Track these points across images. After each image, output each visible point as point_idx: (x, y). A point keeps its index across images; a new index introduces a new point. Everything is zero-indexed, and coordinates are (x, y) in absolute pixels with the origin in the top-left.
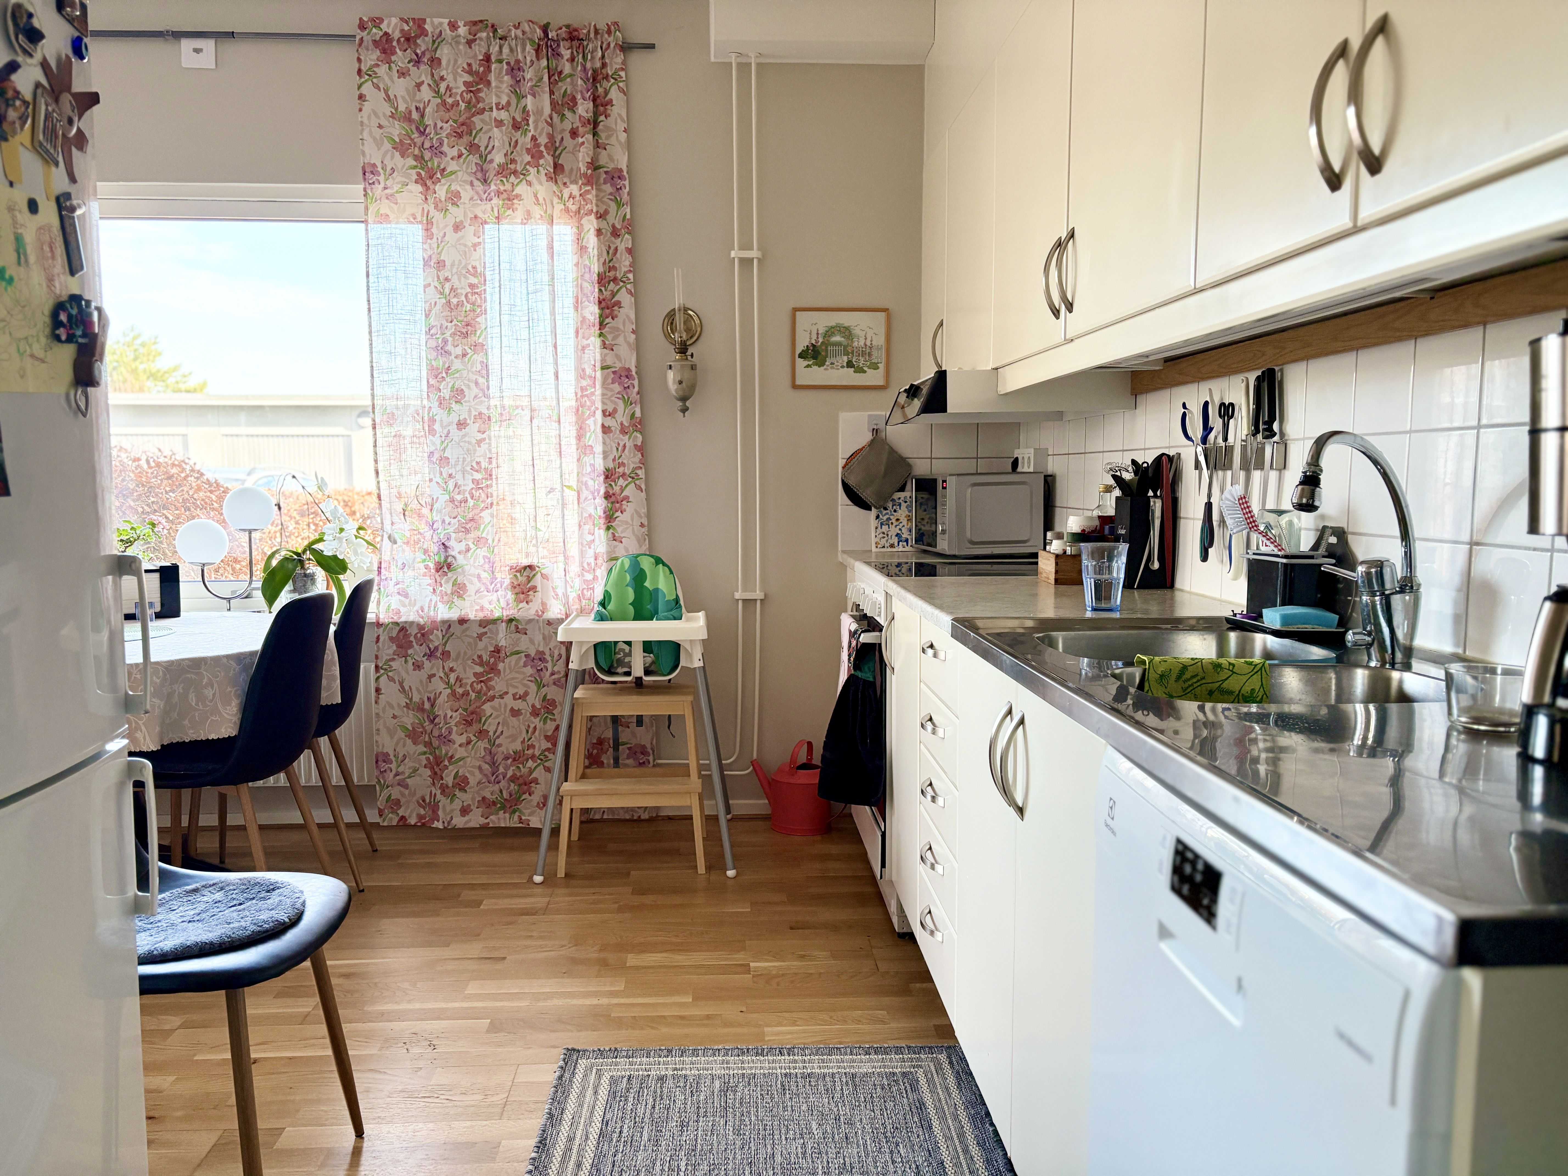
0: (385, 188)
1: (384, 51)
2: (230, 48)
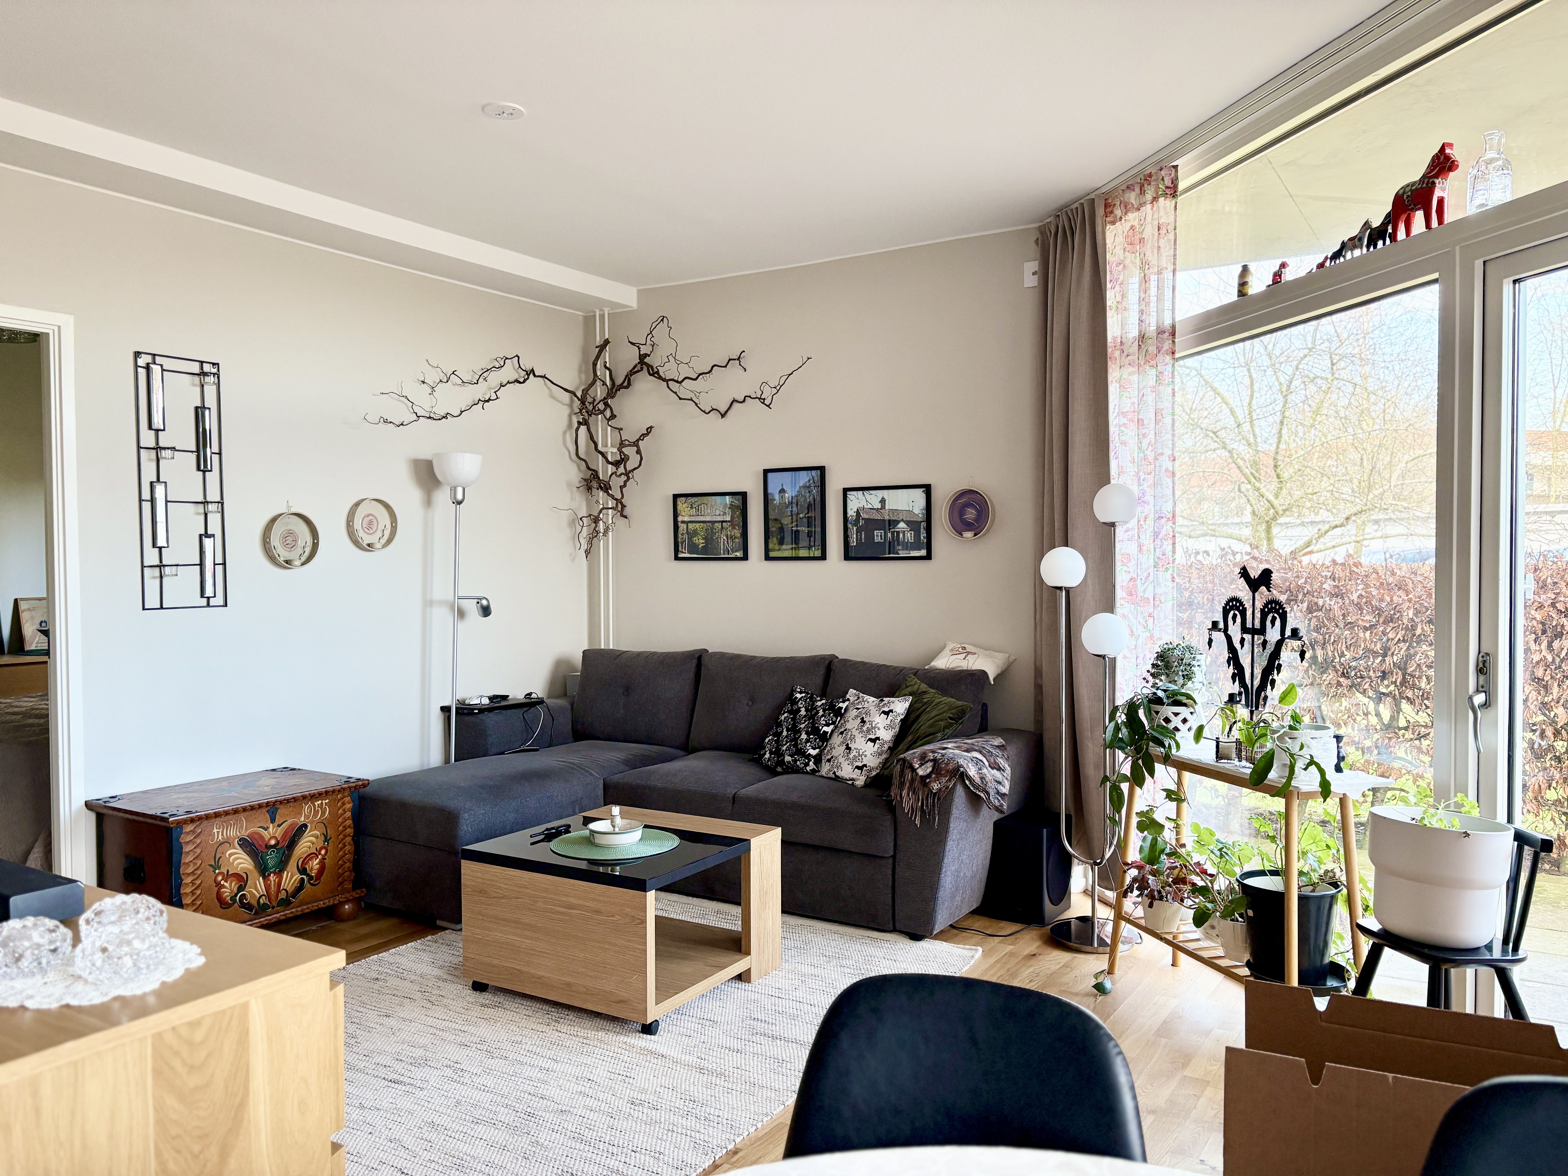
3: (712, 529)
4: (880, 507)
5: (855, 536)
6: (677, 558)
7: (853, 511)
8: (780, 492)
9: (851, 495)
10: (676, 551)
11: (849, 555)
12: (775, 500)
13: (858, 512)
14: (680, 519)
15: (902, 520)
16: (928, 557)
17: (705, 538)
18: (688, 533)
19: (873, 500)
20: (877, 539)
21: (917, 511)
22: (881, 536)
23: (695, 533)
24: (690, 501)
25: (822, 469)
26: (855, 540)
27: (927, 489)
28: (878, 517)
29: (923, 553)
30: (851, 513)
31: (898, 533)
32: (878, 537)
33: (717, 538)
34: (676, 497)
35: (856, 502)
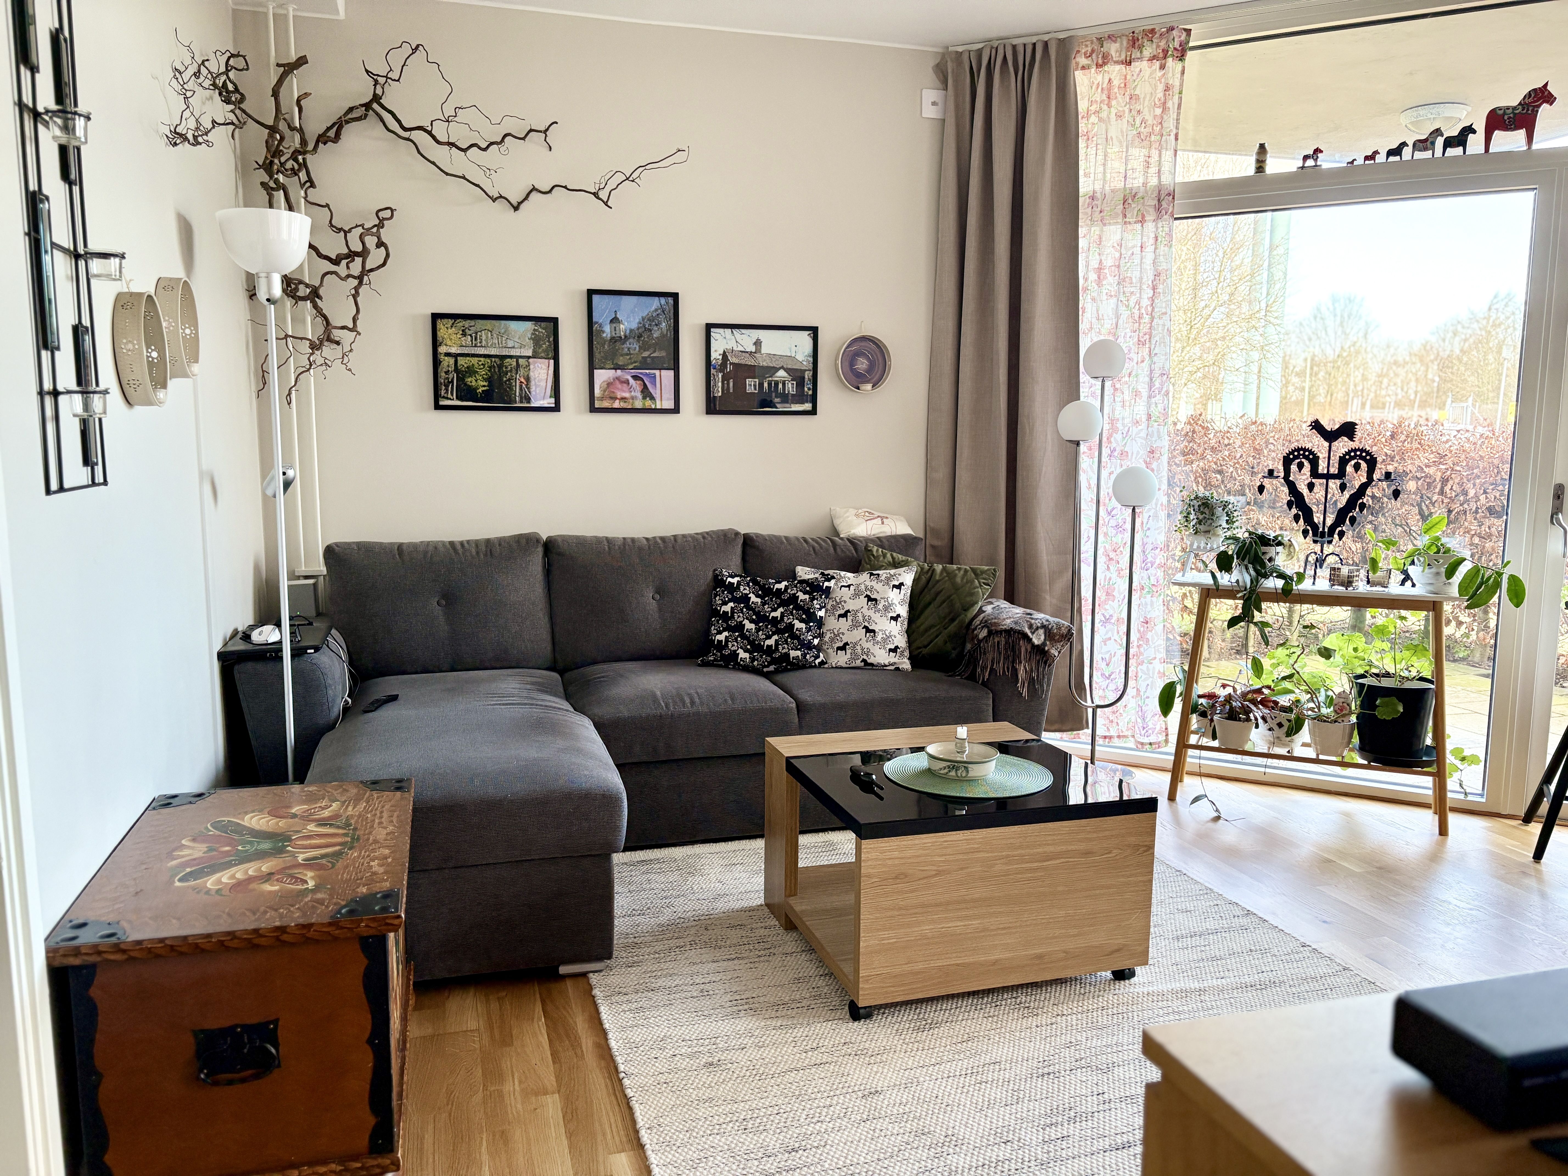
3: (500, 367)
4: (754, 350)
5: (720, 384)
6: (438, 407)
7: (717, 354)
8: (611, 321)
9: (715, 333)
10: (437, 396)
11: (713, 407)
12: (604, 332)
13: (724, 355)
14: (442, 349)
15: (782, 368)
16: (813, 412)
17: (489, 380)
18: (456, 369)
19: (745, 340)
20: (750, 389)
21: (800, 357)
22: (755, 386)
23: (471, 371)
24: (461, 324)
25: (675, 296)
26: (720, 390)
27: (814, 331)
28: (750, 362)
29: (808, 406)
30: (716, 355)
31: (777, 384)
32: (751, 386)
33: (509, 380)
34: (436, 317)
35: (721, 342)
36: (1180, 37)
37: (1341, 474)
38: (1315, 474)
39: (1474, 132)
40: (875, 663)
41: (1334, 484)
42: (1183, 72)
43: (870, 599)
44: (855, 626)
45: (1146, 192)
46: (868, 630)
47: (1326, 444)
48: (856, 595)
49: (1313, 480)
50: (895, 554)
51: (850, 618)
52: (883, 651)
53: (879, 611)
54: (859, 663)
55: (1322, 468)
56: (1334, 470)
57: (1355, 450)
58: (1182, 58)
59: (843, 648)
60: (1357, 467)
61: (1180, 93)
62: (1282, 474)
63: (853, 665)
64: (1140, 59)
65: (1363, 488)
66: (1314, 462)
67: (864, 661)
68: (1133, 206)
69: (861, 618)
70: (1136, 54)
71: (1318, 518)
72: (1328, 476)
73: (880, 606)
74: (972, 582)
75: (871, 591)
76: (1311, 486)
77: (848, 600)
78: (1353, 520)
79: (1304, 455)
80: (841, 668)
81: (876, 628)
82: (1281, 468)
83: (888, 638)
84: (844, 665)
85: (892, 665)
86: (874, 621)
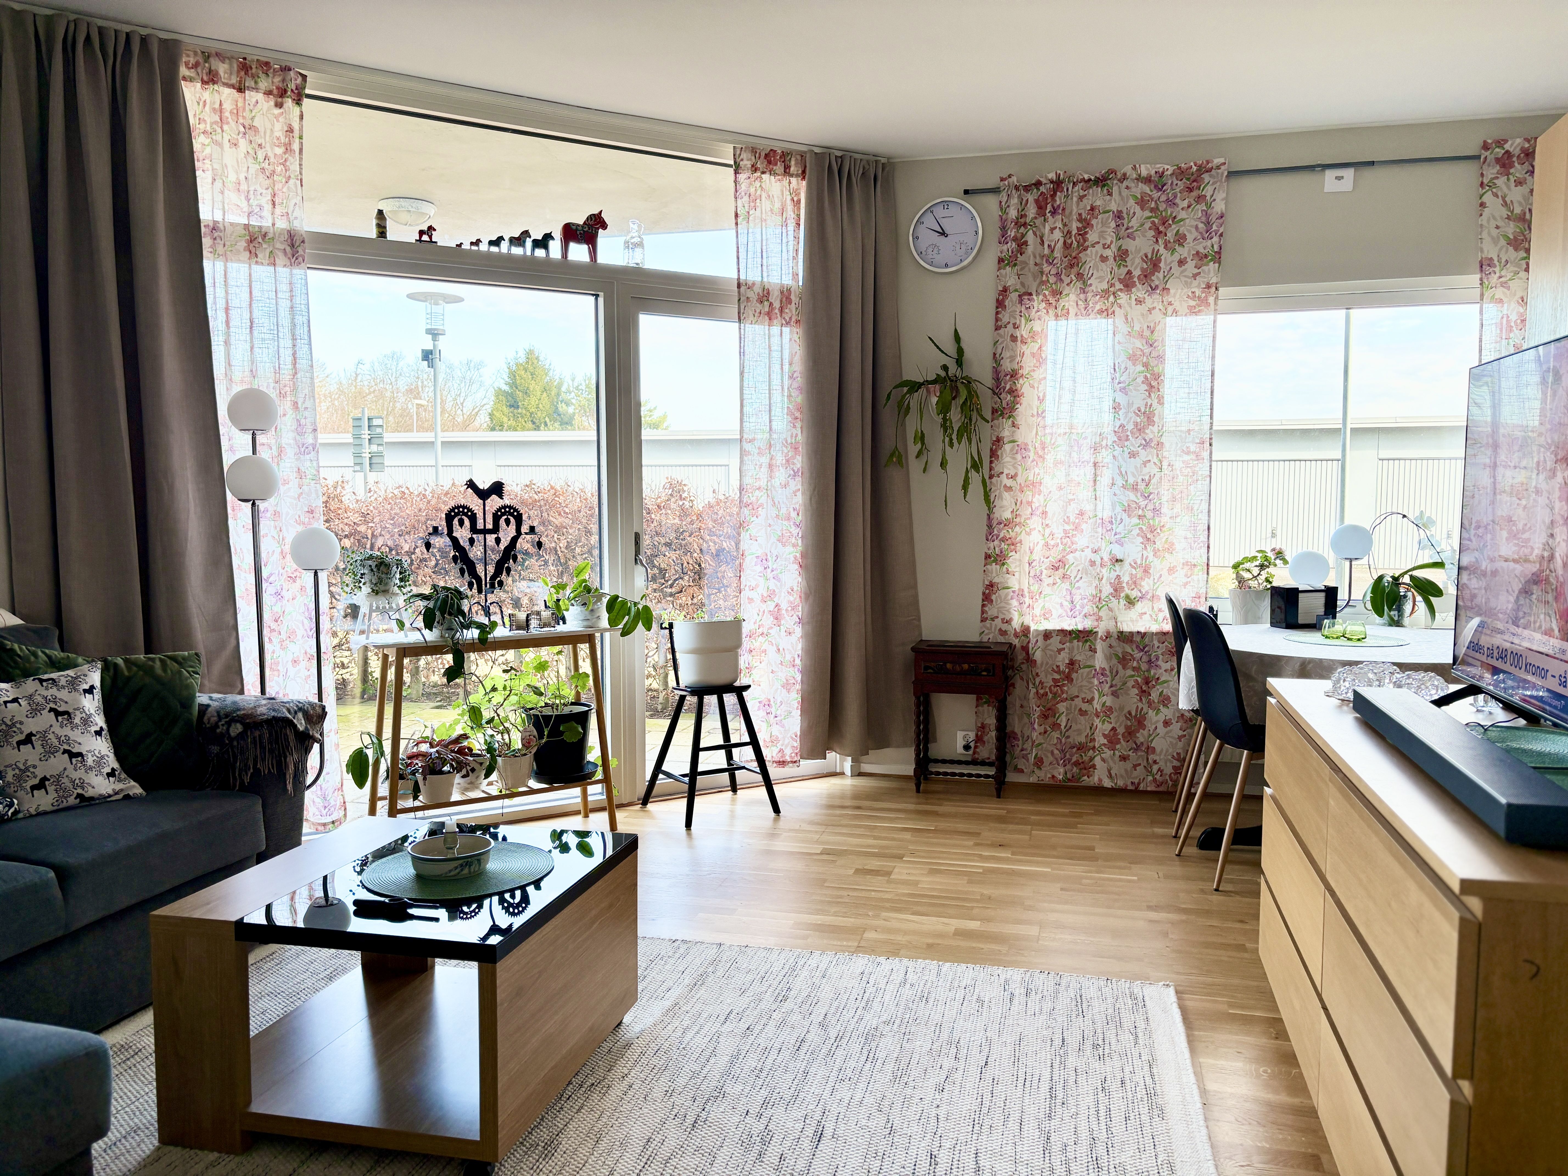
0: (1500, 277)
1: (1503, 166)
2: (1368, 174)
36: (296, 80)
37: (496, 529)
38: (474, 529)
39: (553, 238)
40: (96, 796)
41: (490, 539)
42: (301, 117)
43: (57, 713)
44: (50, 752)
45: (274, 234)
46: (72, 755)
47: (481, 501)
48: (35, 710)
49: (474, 536)
50: (47, 651)
51: (37, 744)
52: (100, 778)
53: (77, 726)
54: (72, 801)
55: (480, 525)
56: (490, 526)
57: (505, 507)
58: (298, 102)
59: (41, 785)
60: (508, 522)
61: (301, 138)
62: (446, 532)
63: (65, 804)
64: (257, 89)
65: (514, 540)
66: (473, 518)
67: (79, 796)
68: (265, 246)
69: (55, 742)
70: (249, 82)
71: (480, 569)
72: (485, 532)
73: (77, 720)
74: (180, 672)
75: (55, 702)
76: (472, 541)
77: (24, 719)
78: (509, 570)
79: (463, 512)
80: (45, 813)
81: (83, 749)
82: (444, 523)
83: (100, 760)
84: (49, 808)
85: (116, 793)
86: (75, 741)
